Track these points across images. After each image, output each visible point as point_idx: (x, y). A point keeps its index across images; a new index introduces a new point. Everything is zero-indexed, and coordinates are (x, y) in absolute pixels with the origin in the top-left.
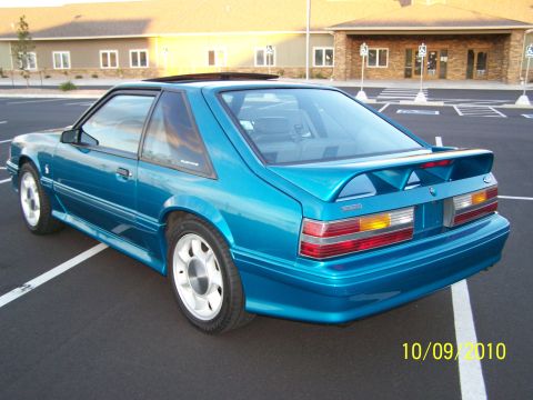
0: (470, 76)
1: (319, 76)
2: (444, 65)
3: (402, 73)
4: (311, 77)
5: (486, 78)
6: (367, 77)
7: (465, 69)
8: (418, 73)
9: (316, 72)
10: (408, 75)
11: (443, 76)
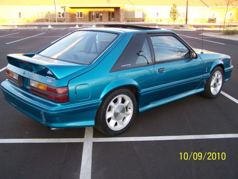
0: (109, 20)
1: (60, 21)
2: (101, 17)
3: (88, 19)
4: (58, 22)
5: (114, 21)
6: (78, 21)
7: (108, 18)
8: (93, 19)
9: (59, 20)
10: (90, 21)
11: (101, 20)
